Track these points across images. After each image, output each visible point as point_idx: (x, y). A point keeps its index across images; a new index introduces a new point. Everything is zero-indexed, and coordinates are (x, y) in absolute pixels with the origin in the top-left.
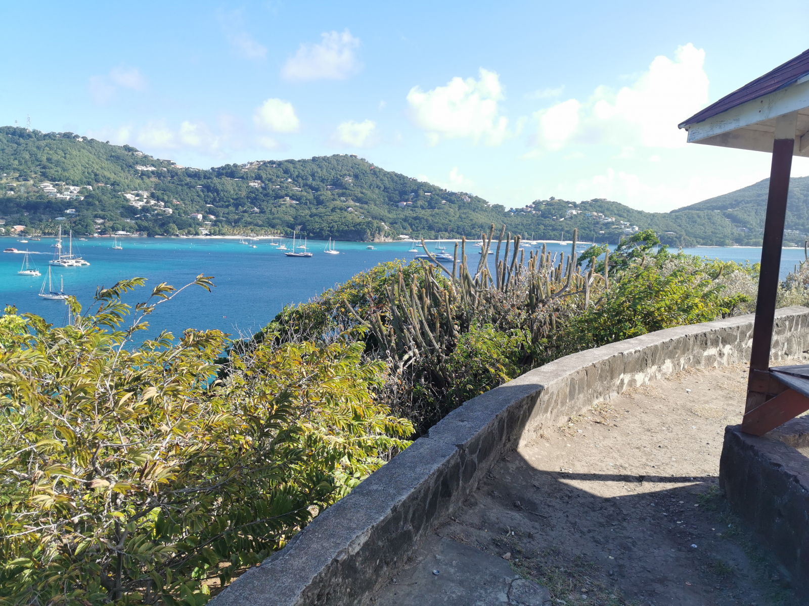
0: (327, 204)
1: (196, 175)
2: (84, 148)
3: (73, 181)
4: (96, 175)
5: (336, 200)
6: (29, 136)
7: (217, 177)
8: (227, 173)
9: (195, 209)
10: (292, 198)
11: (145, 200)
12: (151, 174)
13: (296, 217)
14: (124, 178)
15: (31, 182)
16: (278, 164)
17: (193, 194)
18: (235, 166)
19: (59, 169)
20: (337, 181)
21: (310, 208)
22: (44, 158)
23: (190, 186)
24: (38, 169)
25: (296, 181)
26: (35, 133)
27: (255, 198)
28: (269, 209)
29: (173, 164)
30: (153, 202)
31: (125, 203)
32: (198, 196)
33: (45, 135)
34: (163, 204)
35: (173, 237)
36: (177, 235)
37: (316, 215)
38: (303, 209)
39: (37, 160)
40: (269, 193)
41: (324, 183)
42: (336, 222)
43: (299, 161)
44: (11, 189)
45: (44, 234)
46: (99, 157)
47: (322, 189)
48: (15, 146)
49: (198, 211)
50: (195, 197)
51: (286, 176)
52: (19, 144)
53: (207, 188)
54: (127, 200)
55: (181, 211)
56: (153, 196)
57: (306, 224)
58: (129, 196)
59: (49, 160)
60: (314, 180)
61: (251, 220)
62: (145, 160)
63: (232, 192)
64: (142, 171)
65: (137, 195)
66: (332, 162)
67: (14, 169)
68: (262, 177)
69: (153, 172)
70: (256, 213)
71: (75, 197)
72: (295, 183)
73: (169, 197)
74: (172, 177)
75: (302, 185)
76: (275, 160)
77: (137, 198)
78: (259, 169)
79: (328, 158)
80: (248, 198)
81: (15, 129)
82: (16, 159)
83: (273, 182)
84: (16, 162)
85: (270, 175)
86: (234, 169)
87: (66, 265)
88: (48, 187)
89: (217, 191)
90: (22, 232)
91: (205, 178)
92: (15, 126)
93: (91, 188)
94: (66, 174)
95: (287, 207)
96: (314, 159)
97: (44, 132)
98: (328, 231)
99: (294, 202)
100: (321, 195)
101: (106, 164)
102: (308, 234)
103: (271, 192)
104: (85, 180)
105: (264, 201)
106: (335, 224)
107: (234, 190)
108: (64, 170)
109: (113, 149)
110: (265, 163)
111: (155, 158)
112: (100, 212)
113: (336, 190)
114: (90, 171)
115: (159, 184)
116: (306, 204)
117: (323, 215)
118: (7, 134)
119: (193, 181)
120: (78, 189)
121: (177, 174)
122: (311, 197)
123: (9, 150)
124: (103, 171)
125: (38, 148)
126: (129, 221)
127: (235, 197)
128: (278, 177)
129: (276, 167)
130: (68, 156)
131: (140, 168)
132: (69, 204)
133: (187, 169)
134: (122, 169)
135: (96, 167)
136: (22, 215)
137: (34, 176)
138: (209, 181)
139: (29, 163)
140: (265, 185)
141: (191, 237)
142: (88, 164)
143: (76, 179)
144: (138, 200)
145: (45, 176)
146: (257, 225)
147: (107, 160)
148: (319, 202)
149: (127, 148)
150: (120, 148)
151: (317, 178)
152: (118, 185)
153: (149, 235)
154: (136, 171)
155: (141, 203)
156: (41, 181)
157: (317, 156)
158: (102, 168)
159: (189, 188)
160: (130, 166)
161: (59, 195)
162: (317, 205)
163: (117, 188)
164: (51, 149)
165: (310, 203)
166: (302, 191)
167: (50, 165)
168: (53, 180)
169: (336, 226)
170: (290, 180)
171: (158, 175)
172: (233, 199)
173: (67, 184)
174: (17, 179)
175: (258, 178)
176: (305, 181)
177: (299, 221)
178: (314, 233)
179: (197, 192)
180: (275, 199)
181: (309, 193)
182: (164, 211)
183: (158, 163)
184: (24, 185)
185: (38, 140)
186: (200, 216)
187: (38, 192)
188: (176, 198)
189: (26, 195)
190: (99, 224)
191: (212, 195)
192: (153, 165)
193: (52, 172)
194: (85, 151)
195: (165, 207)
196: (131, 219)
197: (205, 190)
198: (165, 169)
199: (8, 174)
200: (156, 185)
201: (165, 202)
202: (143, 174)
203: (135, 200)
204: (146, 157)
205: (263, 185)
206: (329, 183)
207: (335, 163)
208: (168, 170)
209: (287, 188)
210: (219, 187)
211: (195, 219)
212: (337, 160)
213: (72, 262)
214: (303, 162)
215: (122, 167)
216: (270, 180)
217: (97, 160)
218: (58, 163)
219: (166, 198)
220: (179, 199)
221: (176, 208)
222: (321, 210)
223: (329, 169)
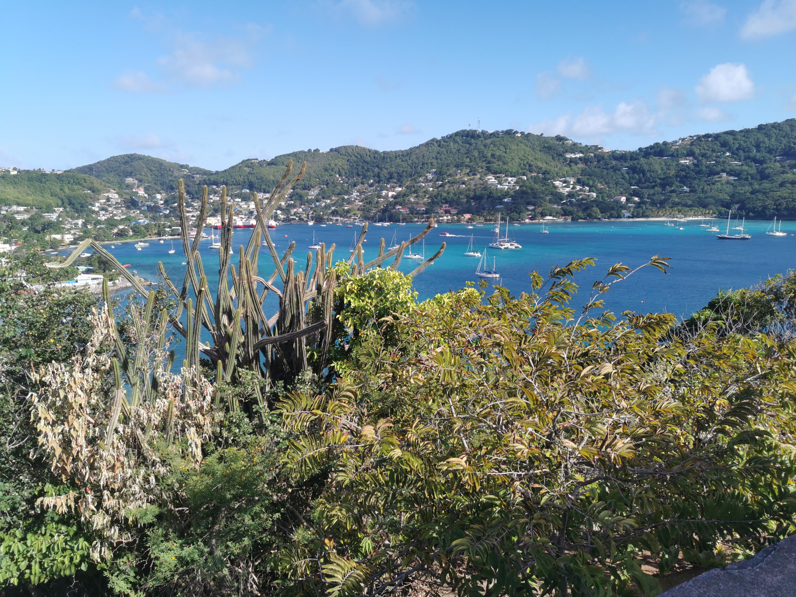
0: (775, 178)
1: (621, 157)
2: (521, 142)
3: (511, 173)
4: (530, 166)
5: (787, 173)
6: (479, 136)
7: (644, 157)
8: (655, 152)
9: (619, 192)
10: (729, 174)
11: (571, 186)
12: (578, 161)
13: (733, 195)
14: (554, 166)
15: (478, 176)
16: (715, 137)
17: (618, 177)
18: (665, 143)
19: (500, 163)
20: (790, 150)
21: (751, 184)
22: (489, 155)
23: (615, 169)
24: (484, 164)
25: (736, 154)
26: (483, 133)
27: (685, 177)
28: (701, 187)
29: (600, 148)
30: (578, 188)
31: (554, 190)
32: (623, 179)
33: (491, 134)
34: (587, 188)
35: (595, 220)
36: (599, 219)
37: (758, 191)
38: (743, 186)
39: (484, 157)
40: (701, 170)
41: (771, 154)
42: (785, 198)
43: (741, 131)
44: (463, 183)
45: (486, 220)
46: (533, 149)
47: (768, 161)
48: (468, 146)
49: (622, 194)
50: (620, 180)
51: (724, 149)
52: (470, 144)
53: (633, 170)
54: (556, 187)
55: (605, 195)
56: (579, 182)
57: (746, 202)
58: (557, 183)
59: (493, 155)
60: (758, 151)
61: (679, 200)
62: (575, 148)
63: (660, 171)
64: (571, 158)
65: (565, 182)
66: (784, 129)
67: (466, 166)
68: (694, 153)
69: (580, 159)
70: (686, 192)
71: (512, 187)
72: (735, 156)
73: (594, 181)
74: (599, 161)
75: (743, 158)
76: (711, 132)
77: (564, 185)
78: (692, 144)
79: (779, 124)
80: (677, 176)
81: (468, 132)
82: (468, 157)
83: (707, 158)
84: (468, 160)
85: (704, 149)
86: (663, 147)
87: (503, 247)
88: (491, 179)
89: (643, 172)
90: (469, 219)
91: (631, 160)
92: (468, 129)
93: (525, 178)
94: (505, 167)
95: (722, 184)
96: (761, 128)
97: (490, 131)
98: (773, 209)
99: (732, 178)
100: (767, 168)
101: (539, 155)
102: (747, 214)
103: (704, 169)
104: (521, 171)
105: (695, 178)
106: (783, 201)
107: (662, 169)
108: (504, 163)
109: (546, 140)
110: (699, 138)
111: (584, 145)
112: (532, 200)
113: (788, 161)
114: (525, 162)
115: (586, 169)
116: (747, 179)
117: (768, 191)
118: (462, 136)
119: (618, 163)
120: (514, 179)
121: (603, 158)
122: (753, 171)
123: (463, 151)
124: (536, 162)
125: (485, 146)
126: (556, 206)
127: (662, 176)
128: (713, 151)
129: (712, 141)
130: (508, 150)
131: (568, 156)
132: (507, 194)
133: (613, 152)
134: (553, 158)
135: (531, 158)
136: (470, 205)
137: (480, 170)
138: (635, 162)
139: (478, 160)
140: (698, 161)
141: (612, 220)
142: (524, 156)
143: (514, 171)
144: (565, 187)
145: (489, 170)
146: (686, 205)
147: (540, 151)
148: (763, 176)
149: (559, 138)
150: (552, 138)
151: (762, 149)
152: (549, 174)
153: (573, 219)
154: (565, 159)
155: (568, 189)
156: (486, 175)
157: (764, 123)
158: (535, 159)
159: (615, 171)
160: (560, 155)
161: (499, 186)
162: (761, 180)
163: (548, 176)
164: (495, 146)
165: (752, 178)
166: (742, 165)
167: (493, 160)
168: (495, 173)
169: (785, 203)
170: (728, 154)
171: (585, 160)
172: (660, 179)
173: (506, 176)
174: (468, 174)
175: (690, 154)
176: (747, 154)
177: (737, 199)
178: (753, 212)
179: (623, 175)
180: (709, 176)
181: (751, 167)
182: (589, 196)
183: (586, 149)
184: (473, 179)
185: (485, 139)
186: (623, 199)
187: (483, 184)
188: (601, 182)
189: (474, 188)
190: (531, 211)
191: (637, 177)
192: (581, 152)
193: (495, 166)
194: (522, 145)
195: (589, 191)
196: (558, 205)
197: (631, 172)
198: (592, 155)
199: (461, 170)
200: (582, 170)
201: (590, 187)
202: (572, 161)
203: (563, 187)
204: (575, 144)
205: (695, 161)
206: (778, 154)
207: (789, 128)
208: (595, 155)
209: (724, 162)
210: (646, 168)
211: (618, 202)
212: (791, 126)
213: (508, 245)
214: (746, 132)
215: (553, 156)
216: (704, 155)
217: (532, 152)
218: (499, 158)
219: (591, 183)
220: (604, 183)
221: (600, 192)
222: (766, 185)
223: (779, 137)
